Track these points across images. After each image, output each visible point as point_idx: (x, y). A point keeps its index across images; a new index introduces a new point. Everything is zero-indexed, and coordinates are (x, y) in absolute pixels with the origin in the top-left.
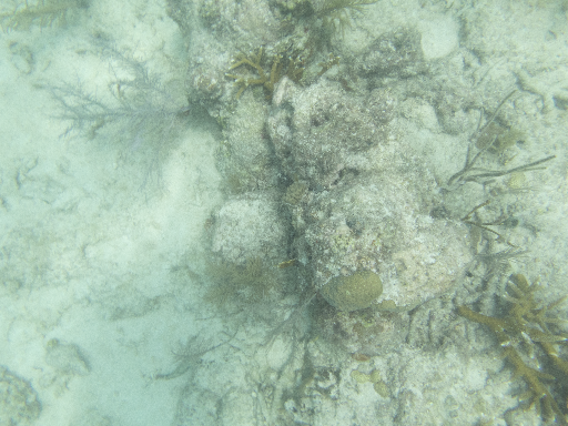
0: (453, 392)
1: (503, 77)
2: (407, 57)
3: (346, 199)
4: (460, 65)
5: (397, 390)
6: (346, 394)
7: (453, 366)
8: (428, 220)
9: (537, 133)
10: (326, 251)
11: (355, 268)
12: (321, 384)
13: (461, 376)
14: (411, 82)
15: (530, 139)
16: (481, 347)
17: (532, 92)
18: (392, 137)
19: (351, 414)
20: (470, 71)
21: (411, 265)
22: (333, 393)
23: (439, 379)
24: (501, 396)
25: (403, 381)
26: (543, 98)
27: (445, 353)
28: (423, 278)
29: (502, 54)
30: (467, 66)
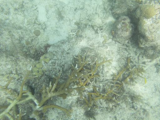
5: (106, 45)
6: (99, 35)
7: (116, 58)
24: (111, 70)
28: (154, 30)
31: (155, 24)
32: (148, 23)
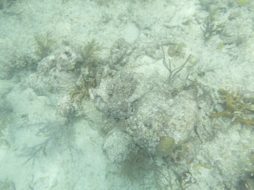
0: (232, 149)
1: (161, 30)
2: (124, 49)
3: (139, 116)
4: (144, 36)
5: (212, 163)
6: (197, 177)
7: (224, 139)
8: (171, 101)
9: (186, 39)
10: (145, 141)
11: (159, 140)
12: (186, 180)
13: (230, 140)
14: (133, 54)
15: (186, 42)
16: (229, 124)
17: (174, 27)
18: (139, 80)
19: (205, 184)
20: (149, 36)
21: (177, 123)
22: (193, 181)
23: (223, 148)
24: (249, 137)
25: (212, 158)
26: (179, 27)
27: (218, 137)
28: (184, 124)
29: (155, 23)
30: (147, 35)
31: (177, 127)
32: (179, 137)
